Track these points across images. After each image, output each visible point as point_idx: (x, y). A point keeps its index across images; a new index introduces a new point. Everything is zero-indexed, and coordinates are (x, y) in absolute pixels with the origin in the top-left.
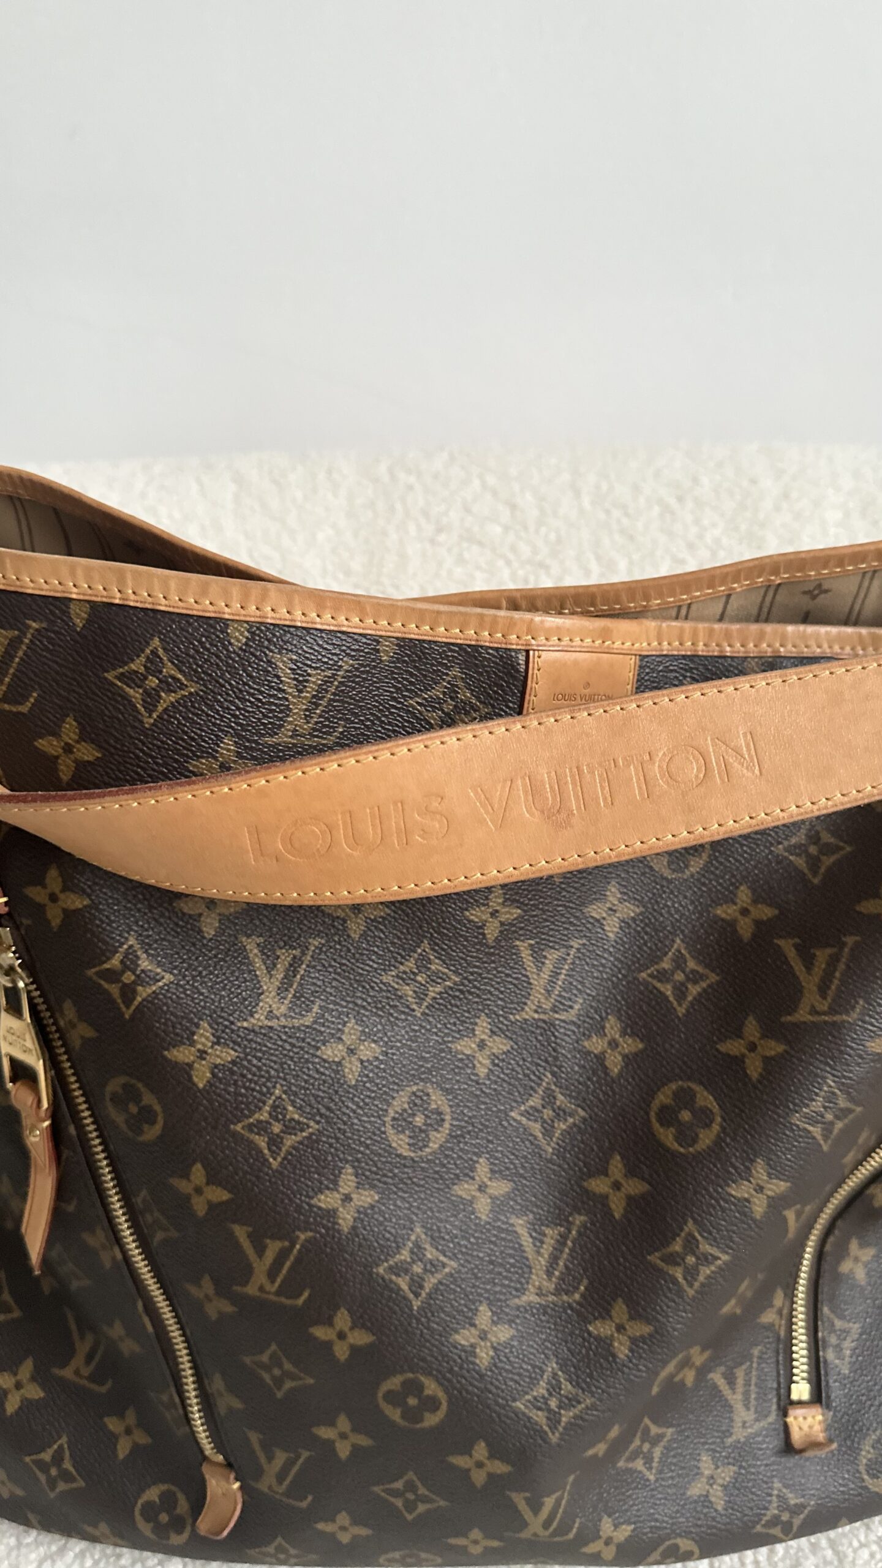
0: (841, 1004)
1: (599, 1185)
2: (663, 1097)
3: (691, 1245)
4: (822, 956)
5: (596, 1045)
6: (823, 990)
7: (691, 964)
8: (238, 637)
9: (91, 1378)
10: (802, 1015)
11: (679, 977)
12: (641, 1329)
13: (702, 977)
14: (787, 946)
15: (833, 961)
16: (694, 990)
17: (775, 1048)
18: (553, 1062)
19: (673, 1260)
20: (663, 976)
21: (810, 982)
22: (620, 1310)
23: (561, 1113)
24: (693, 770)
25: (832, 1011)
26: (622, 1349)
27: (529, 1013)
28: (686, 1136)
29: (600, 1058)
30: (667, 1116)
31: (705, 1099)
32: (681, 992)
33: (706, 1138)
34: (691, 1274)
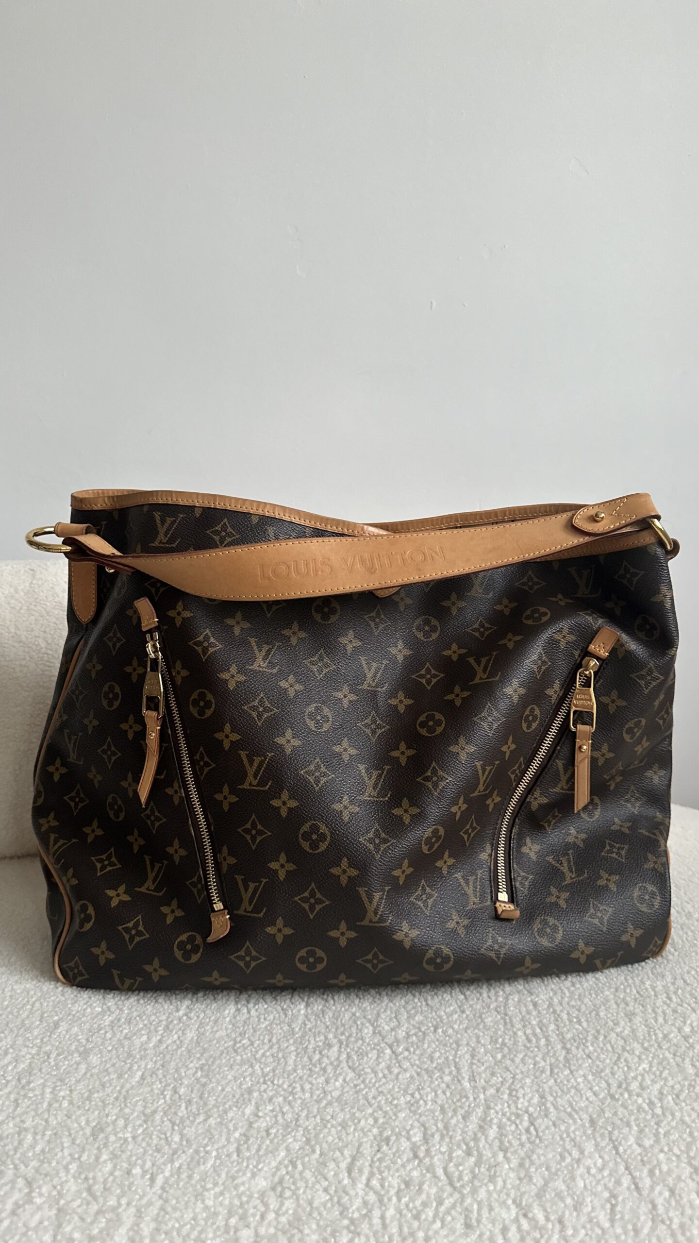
0: (492, 674)
1: (395, 754)
2: (422, 718)
3: (435, 772)
4: (484, 661)
5: (393, 702)
6: (484, 671)
7: (433, 672)
8: (255, 520)
9: (155, 890)
10: (477, 681)
11: (428, 676)
12: (415, 811)
13: (437, 676)
14: (471, 660)
15: (488, 661)
16: (434, 681)
17: (466, 694)
18: (376, 708)
19: (427, 779)
20: (421, 676)
21: (479, 670)
22: (405, 802)
23: (379, 727)
24: (420, 557)
25: (488, 678)
26: (407, 820)
27: (365, 687)
28: (431, 730)
29: (396, 706)
30: (423, 725)
31: (438, 716)
32: (429, 682)
33: (439, 730)
34: (436, 785)
